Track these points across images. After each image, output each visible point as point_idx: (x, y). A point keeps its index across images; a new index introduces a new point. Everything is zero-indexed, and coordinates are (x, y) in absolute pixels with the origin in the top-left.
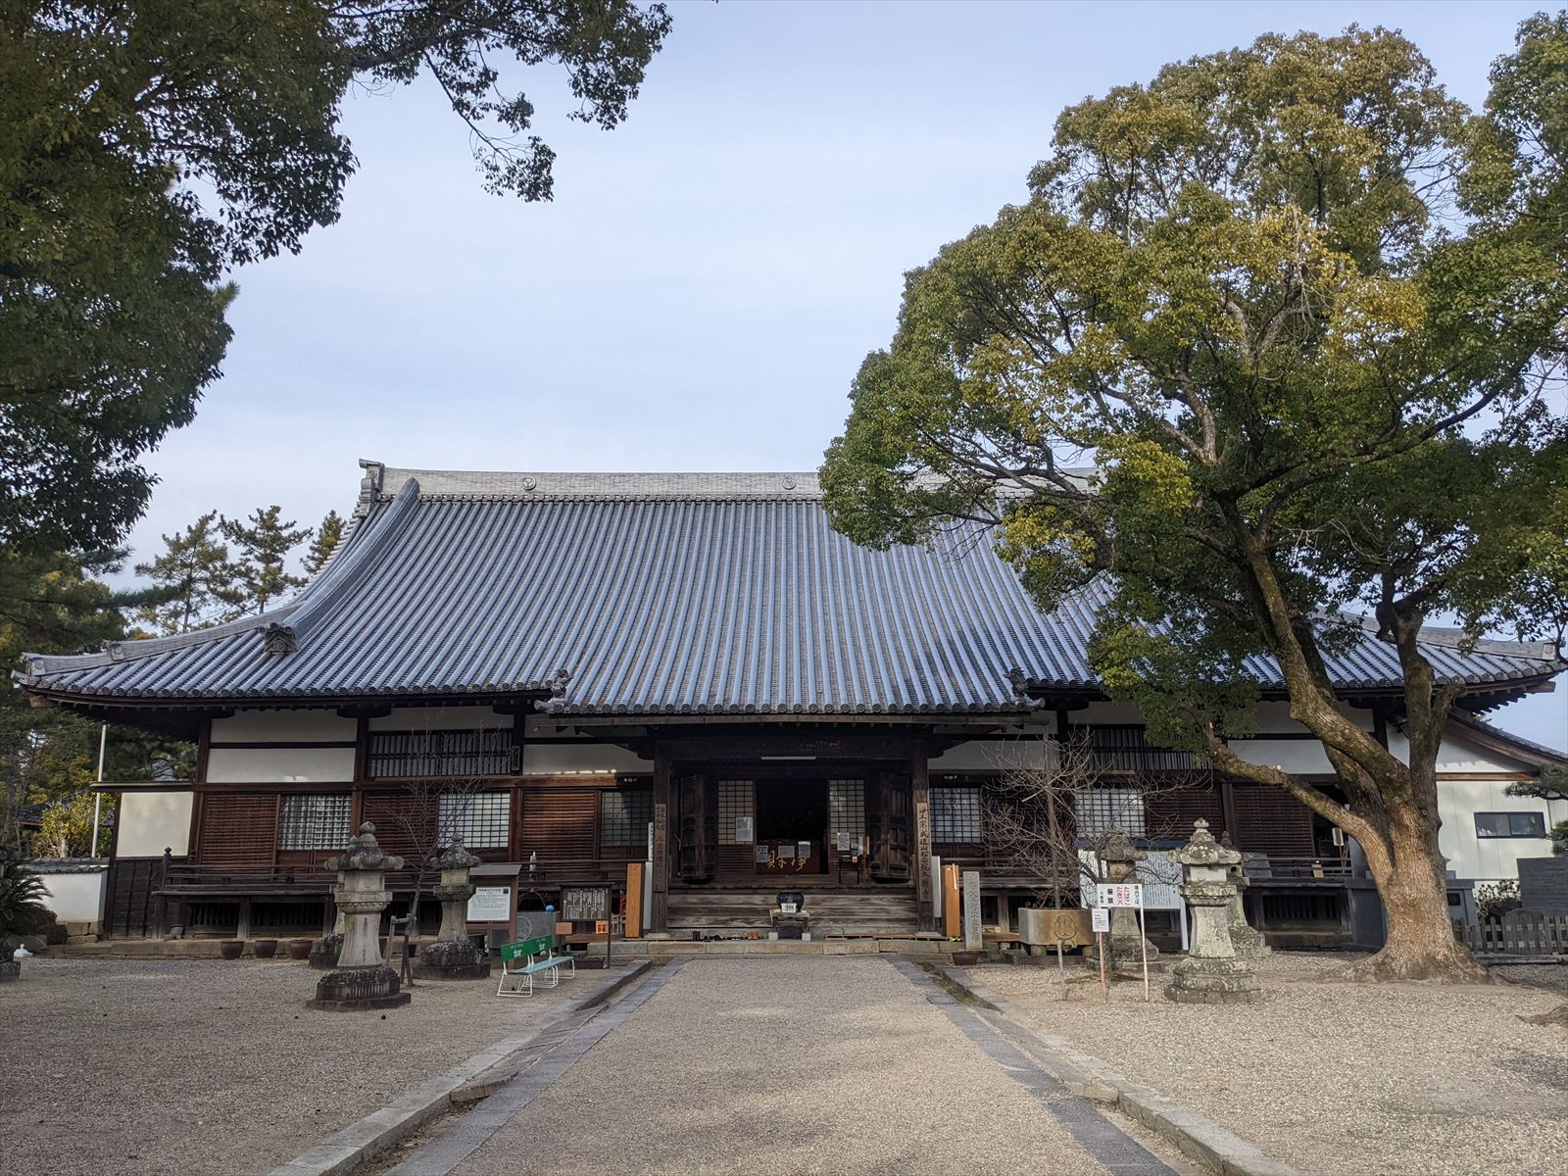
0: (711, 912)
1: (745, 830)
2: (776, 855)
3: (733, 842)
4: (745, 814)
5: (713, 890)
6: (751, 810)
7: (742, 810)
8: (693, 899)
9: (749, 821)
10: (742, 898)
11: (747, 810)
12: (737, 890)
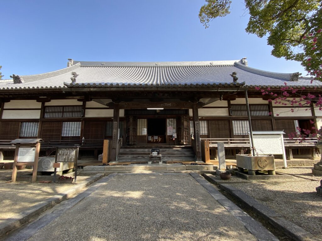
0: (132, 154)
1: (145, 132)
2: (153, 138)
3: (141, 135)
4: (144, 127)
5: (134, 148)
6: (146, 126)
7: (143, 126)
8: (128, 150)
9: (146, 130)
10: (142, 150)
11: (145, 126)
12: (140, 148)
